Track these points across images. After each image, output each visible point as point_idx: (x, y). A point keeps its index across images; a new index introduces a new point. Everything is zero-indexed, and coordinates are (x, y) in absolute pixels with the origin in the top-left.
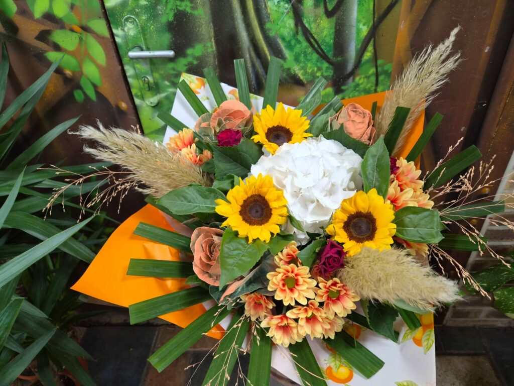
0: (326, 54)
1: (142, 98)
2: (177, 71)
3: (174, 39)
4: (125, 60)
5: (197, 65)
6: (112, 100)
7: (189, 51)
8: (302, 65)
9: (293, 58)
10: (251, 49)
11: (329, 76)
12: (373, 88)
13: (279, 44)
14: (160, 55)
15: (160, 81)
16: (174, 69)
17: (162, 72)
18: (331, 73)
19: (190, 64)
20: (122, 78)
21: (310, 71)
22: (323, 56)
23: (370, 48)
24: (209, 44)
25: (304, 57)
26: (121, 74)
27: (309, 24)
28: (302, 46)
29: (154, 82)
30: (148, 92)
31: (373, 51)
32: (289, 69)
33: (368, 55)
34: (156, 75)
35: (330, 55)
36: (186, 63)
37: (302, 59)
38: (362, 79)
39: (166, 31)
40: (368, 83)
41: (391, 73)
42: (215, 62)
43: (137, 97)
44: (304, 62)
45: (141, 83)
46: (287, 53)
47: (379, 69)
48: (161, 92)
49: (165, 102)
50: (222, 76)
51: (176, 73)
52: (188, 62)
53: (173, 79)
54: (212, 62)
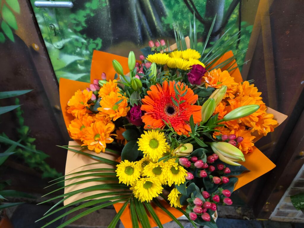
0: (199, 13)
1: (51, 41)
2: (78, 21)
4: (36, 10)
5: (94, 17)
6: (27, 42)
7: (87, 5)
8: (179, 22)
9: (172, 16)
10: (138, 6)
11: (200, 33)
12: (235, 45)
13: (161, 3)
14: (60, 5)
15: (64, 29)
16: (75, 19)
17: (66, 21)
18: (202, 30)
19: (88, 15)
20: (33, 25)
21: (185, 28)
22: (197, 16)
23: (236, 11)
25: (181, 15)
26: (32, 21)
28: (179, 6)
29: (60, 29)
30: (55, 37)
31: (238, 14)
32: (168, 25)
33: (234, 16)
34: (61, 24)
35: (202, 15)
36: (85, 15)
37: (179, 17)
38: (227, 37)
40: (231, 40)
41: (251, 33)
42: (108, 15)
43: (47, 41)
44: (181, 20)
45: (49, 30)
46: (167, 11)
47: (242, 30)
48: (65, 37)
49: (69, 46)
50: (114, 27)
51: (77, 23)
52: (86, 14)
53: (75, 28)
54: (106, 15)
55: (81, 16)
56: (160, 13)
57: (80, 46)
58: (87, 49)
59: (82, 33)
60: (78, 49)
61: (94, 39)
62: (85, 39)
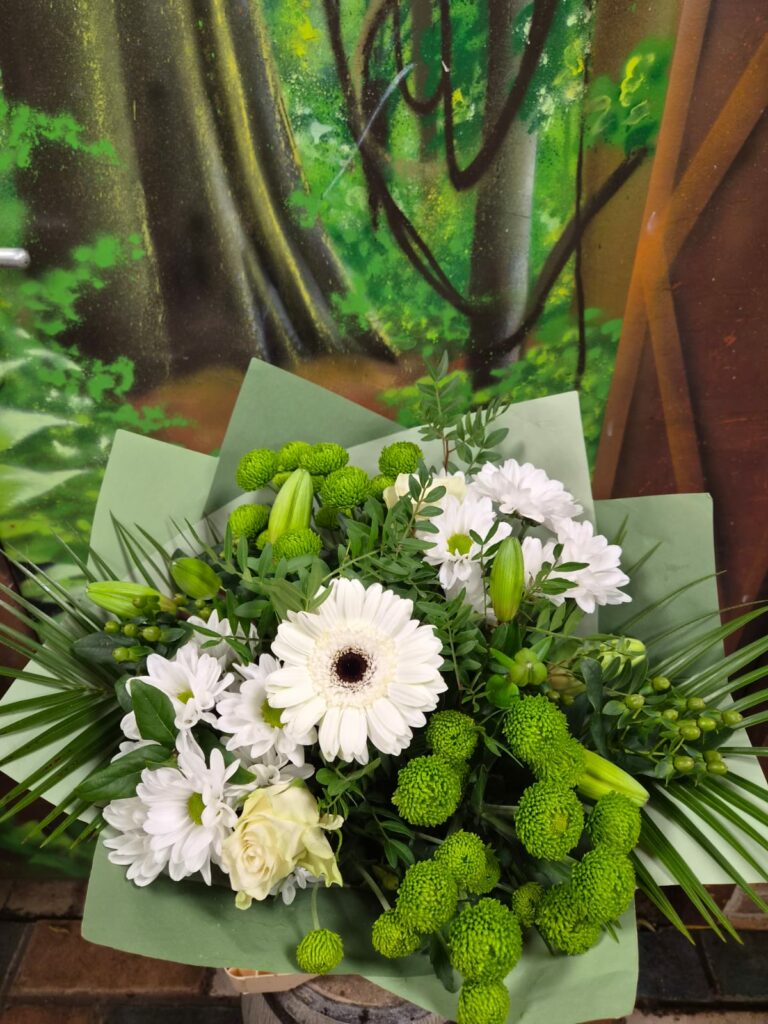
0: (453, 285)
2: (50, 304)
3: (34, 218)
5: (103, 290)
7: (81, 254)
8: (388, 308)
9: (364, 290)
10: (252, 258)
11: (459, 341)
12: (571, 379)
13: (327, 251)
15: (3, 328)
16: (40, 298)
17: (7, 304)
18: (463, 332)
19: (84, 287)
21: (410, 326)
22: (444, 290)
23: (567, 276)
24: (134, 239)
25: (394, 288)
27: (408, 203)
28: (386, 260)
31: (573, 285)
32: (354, 318)
33: (561, 293)
35: (462, 287)
36: (74, 285)
37: (388, 292)
38: (545, 353)
39: (13, 195)
40: (558, 364)
41: (618, 341)
42: (152, 286)
44: (394, 302)
46: (348, 275)
47: (588, 332)
48: (7, 355)
49: (22, 384)
50: (173, 324)
51: (48, 309)
52: (78, 281)
53: (39, 324)
54: (144, 286)
55: (61, 289)
56: (326, 280)
57: (59, 384)
58: (83, 390)
59: (65, 340)
60: (54, 393)
61: (108, 360)
62: (77, 360)
